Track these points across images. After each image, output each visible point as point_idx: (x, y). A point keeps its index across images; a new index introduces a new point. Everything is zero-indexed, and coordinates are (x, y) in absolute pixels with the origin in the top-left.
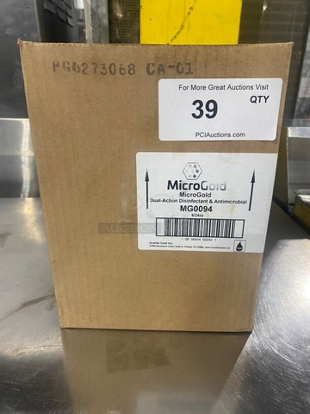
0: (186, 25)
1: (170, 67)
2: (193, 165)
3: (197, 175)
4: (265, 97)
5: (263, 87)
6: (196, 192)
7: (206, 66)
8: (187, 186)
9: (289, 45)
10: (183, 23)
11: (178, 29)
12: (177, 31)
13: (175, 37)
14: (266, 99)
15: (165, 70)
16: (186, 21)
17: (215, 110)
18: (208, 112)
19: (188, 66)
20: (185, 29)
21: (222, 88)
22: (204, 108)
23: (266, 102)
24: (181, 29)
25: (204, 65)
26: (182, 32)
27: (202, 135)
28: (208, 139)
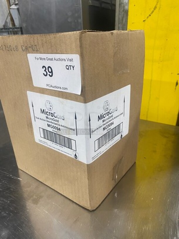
0: (158, 6)
1: (29, 47)
2: (49, 102)
3: (51, 108)
4: (72, 66)
5: (70, 60)
6: (52, 118)
7: (43, 47)
8: (48, 113)
9: (79, 32)
10: (156, 5)
11: (153, 9)
12: (152, 11)
13: (150, 15)
14: (73, 68)
15: (28, 48)
16: (159, 4)
17: (52, 72)
18: (49, 73)
19: (36, 47)
20: (157, 10)
21: (52, 59)
22: (47, 70)
23: (73, 69)
24: (155, 9)
25: (42, 46)
26: (155, 11)
27: (49, 86)
28: (52, 88)
